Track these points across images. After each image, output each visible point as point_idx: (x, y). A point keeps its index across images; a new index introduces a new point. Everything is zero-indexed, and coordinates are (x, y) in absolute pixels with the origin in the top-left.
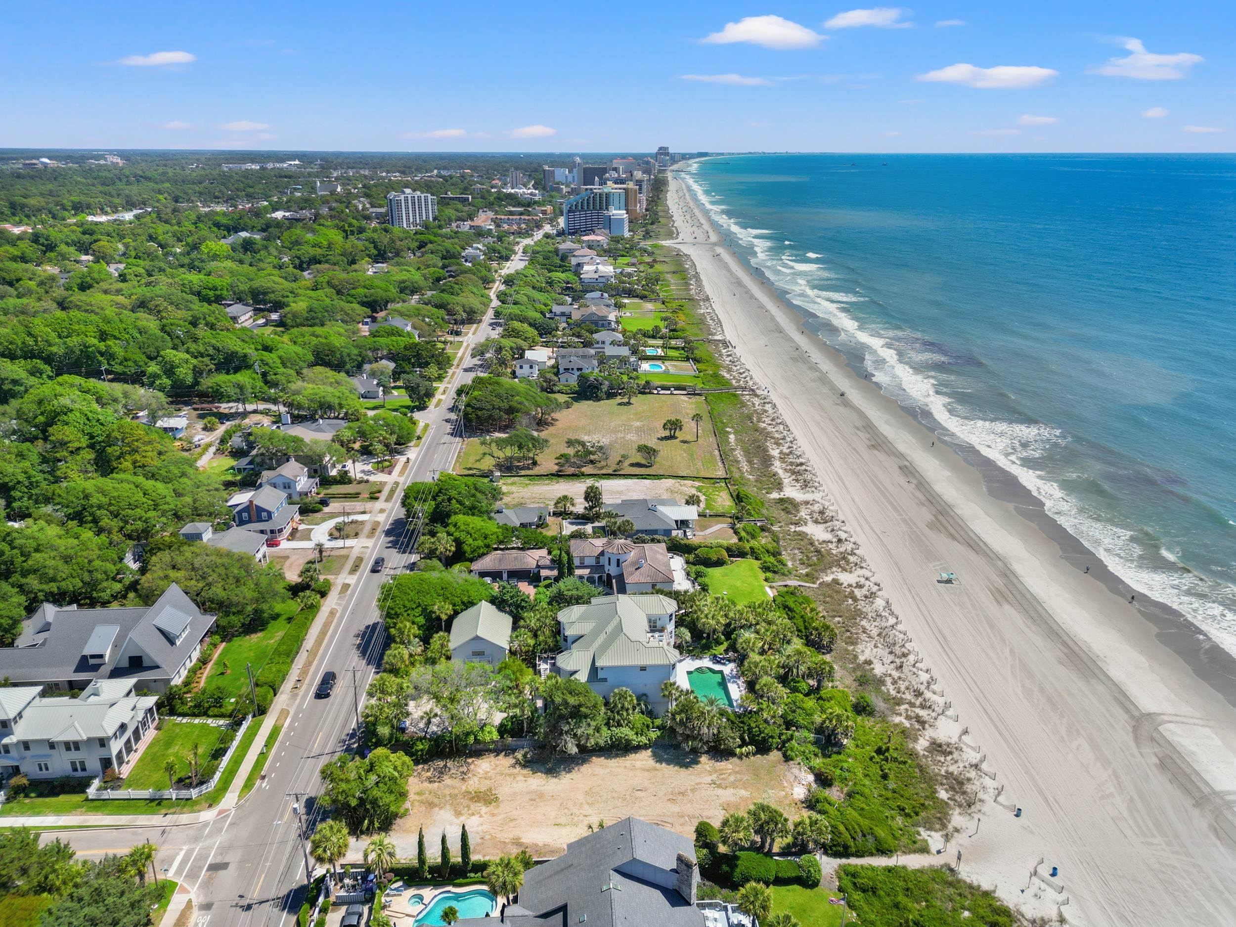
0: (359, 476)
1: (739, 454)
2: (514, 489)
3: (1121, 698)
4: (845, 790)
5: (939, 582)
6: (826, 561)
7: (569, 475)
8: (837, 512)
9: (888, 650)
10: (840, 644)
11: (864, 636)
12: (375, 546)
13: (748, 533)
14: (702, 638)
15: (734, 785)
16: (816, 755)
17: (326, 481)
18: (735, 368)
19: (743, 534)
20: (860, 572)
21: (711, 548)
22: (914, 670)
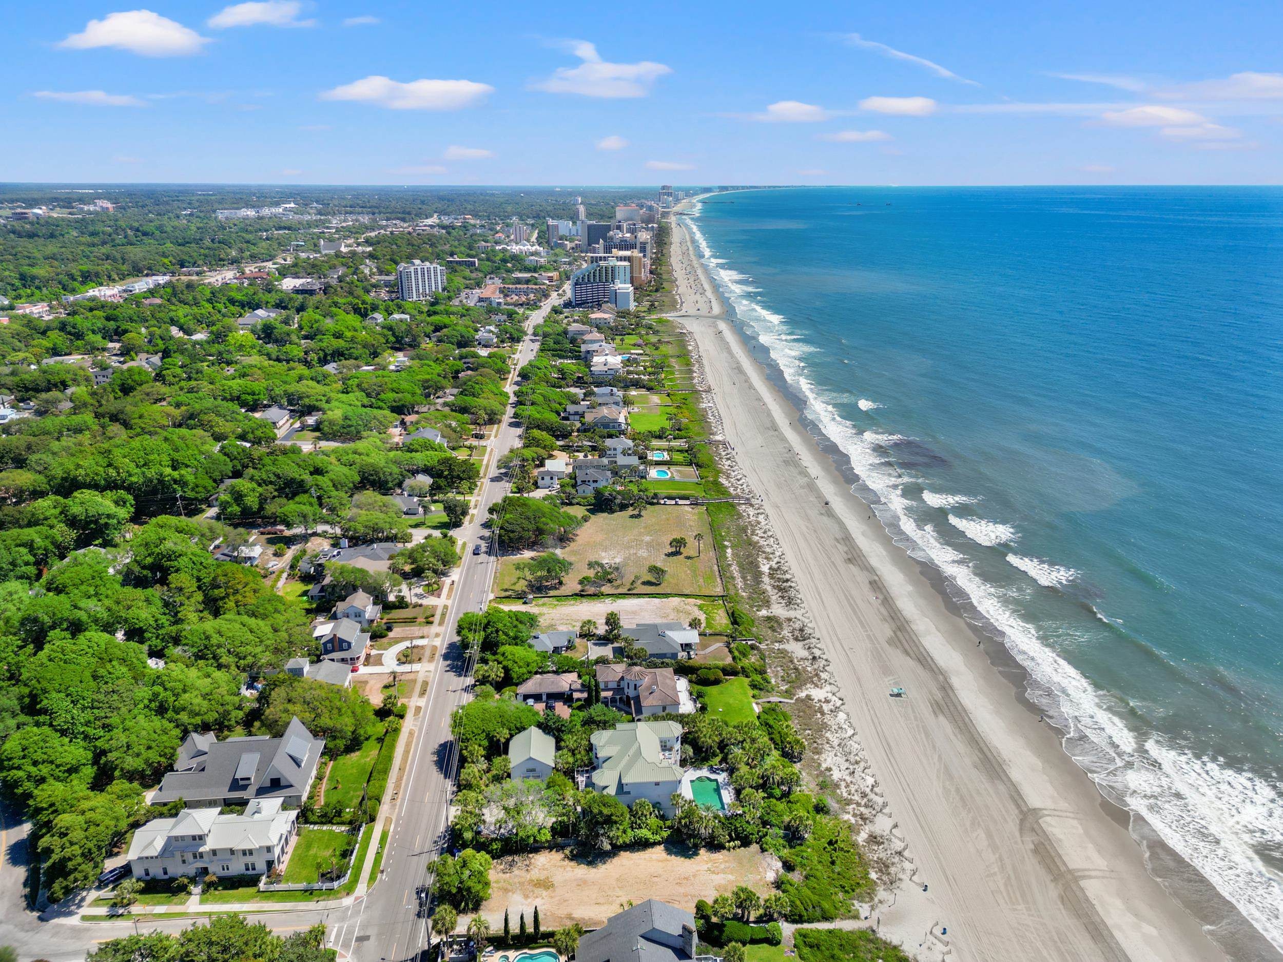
0: (415, 600)
1: (735, 569)
2: (544, 610)
3: (1017, 797)
4: (804, 873)
5: (891, 695)
6: (802, 678)
7: (590, 595)
8: (814, 629)
9: (845, 758)
10: (808, 754)
11: (827, 747)
12: (436, 670)
13: (740, 652)
14: (702, 752)
15: (723, 871)
16: (784, 847)
17: (388, 607)
18: (733, 474)
19: (736, 654)
20: (828, 688)
21: (710, 669)
22: (863, 775)
